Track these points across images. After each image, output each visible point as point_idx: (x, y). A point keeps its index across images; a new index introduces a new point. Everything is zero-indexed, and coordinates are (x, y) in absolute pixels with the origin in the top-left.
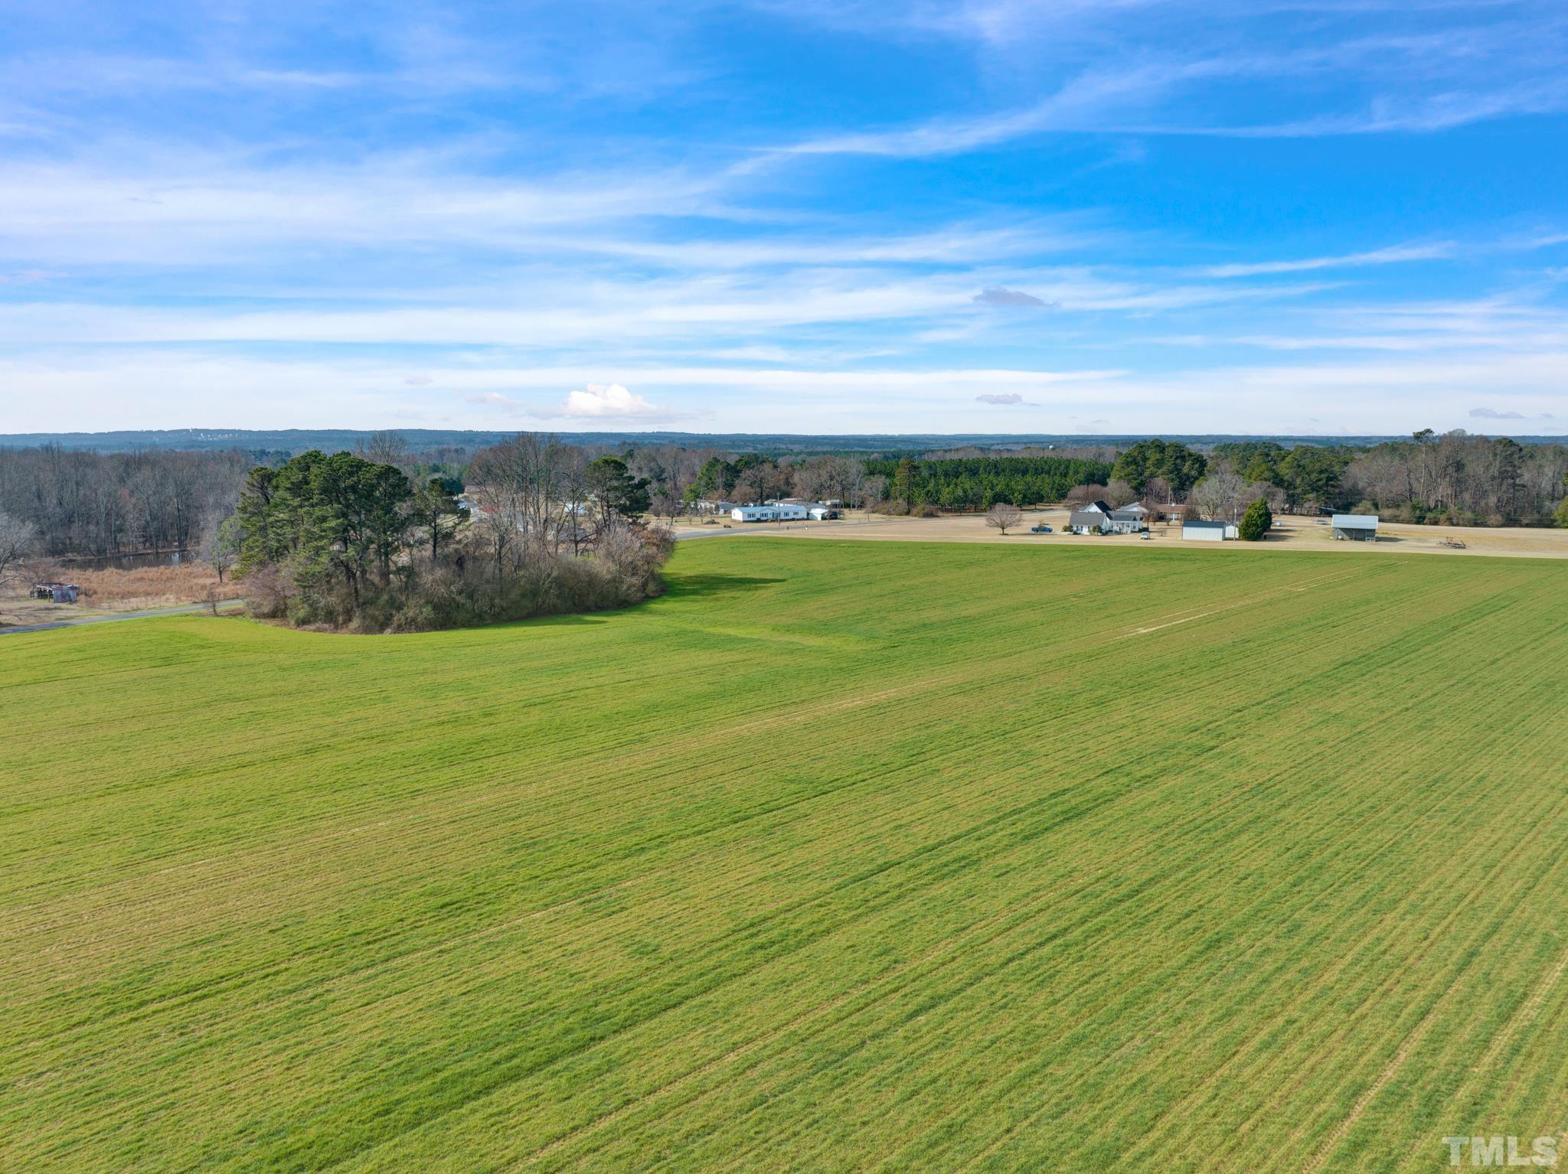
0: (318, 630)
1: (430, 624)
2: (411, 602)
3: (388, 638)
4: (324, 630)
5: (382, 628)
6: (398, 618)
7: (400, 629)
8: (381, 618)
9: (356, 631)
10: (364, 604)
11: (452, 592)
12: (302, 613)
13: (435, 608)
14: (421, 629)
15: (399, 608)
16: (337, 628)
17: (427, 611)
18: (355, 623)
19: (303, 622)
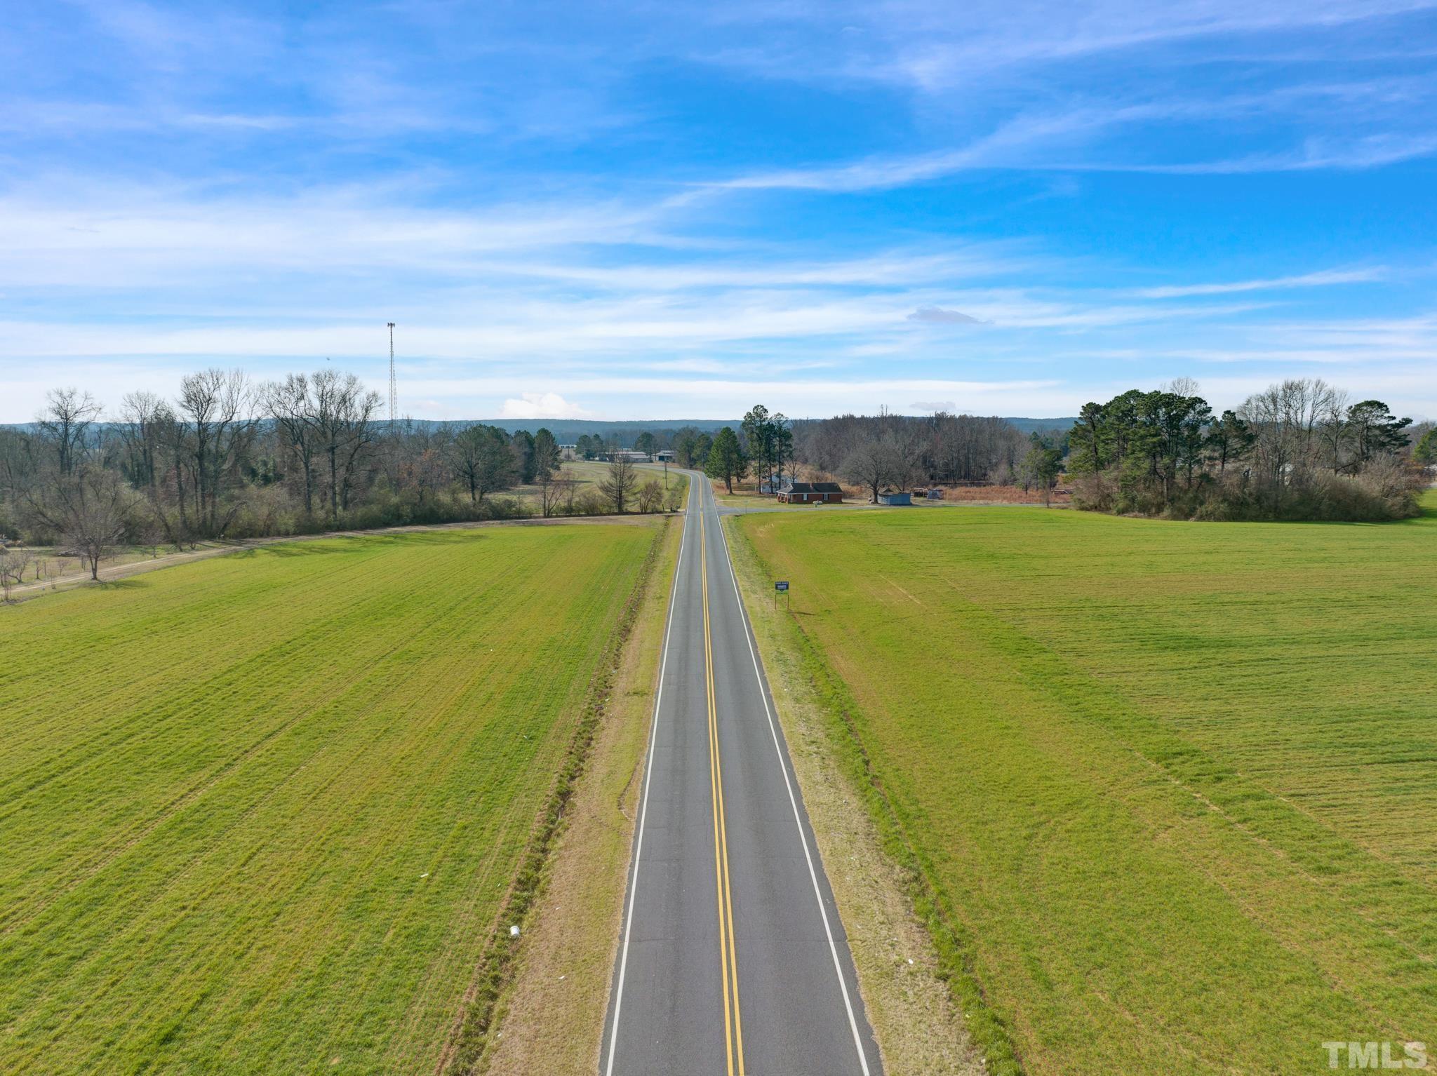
0: (1136, 517)
1: (1226, 517)
2: (1211, 499)
3: (1191, 523)
4: (1140, 517)
5: (1187, 517)
6: (1201, 510)
7: (1201, 518)
8: (1187, 510)
9: (1166, 518)
10: (1173, 499)
11: (1245, 493)
12: (1121, 505)
13: (1231, 504)
14: (1218, 520)
15: (1202, 503)
16: (1150, 516)
17: (1224, 507)
18: (1167, 512)
19: (1122, 512)
